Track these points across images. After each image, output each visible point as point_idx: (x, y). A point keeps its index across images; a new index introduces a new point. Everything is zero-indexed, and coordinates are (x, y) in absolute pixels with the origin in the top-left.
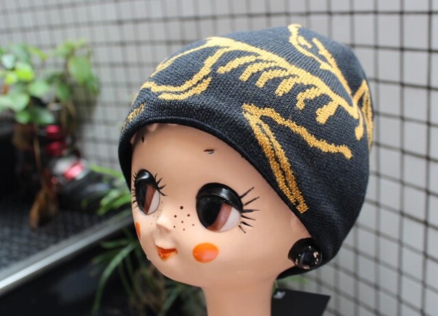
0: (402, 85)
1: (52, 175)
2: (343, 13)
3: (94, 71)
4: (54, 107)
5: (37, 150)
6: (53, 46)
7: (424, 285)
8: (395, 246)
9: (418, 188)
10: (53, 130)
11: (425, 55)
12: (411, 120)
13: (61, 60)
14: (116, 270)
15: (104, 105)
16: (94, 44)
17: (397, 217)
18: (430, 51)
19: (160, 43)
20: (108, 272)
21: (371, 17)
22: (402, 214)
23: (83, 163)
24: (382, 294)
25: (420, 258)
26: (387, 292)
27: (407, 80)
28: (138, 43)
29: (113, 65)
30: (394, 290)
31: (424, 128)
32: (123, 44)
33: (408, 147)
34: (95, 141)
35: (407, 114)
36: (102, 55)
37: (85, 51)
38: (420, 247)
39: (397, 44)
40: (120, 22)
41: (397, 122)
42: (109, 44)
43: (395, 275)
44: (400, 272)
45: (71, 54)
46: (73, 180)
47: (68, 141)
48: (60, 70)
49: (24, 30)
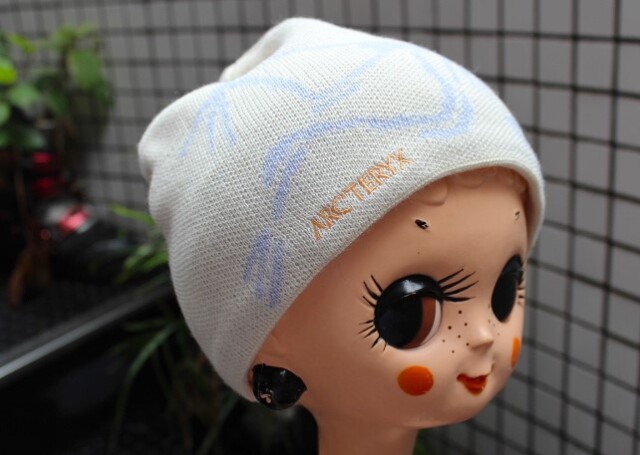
0: (575, 89)
1: (41, 227)
3: (104, 72)
4: (44, 124)
5: (21, 189)
6: (43, 34)
7: (602, 375)
8: (559, 322)
9: (595, 237)
10: (42, 158)
11: (609, 47)
12: (586, 140)
13: (54, 56)
14: (148, 363)
15: (120, 122)
16: (105, 32)
17: (562, 280)
18: (617, 40)
19: (207, 30)
20: (136, 366)
22: (571, 275)
23: (88, 209)
24: (538, 392)
25: (596, 337)
26: (546, 388)
27: (582, 81)
28: (173, 31)
29: (133, 63)
30: (557, 385)
31: (605, 151)
32: (149, 32)
33: (581, 178)
34: (105, 176)
35: (582, 131)
36: (118, 47)
37: (91, 42)
38: (597, 321)
39: (567, 29)
41: (566, 143)
42: (128, 32)
43: (558, 363)
44: (566, 358)
46: (72, 233)
47: (65, 175)
48: (52, 70)
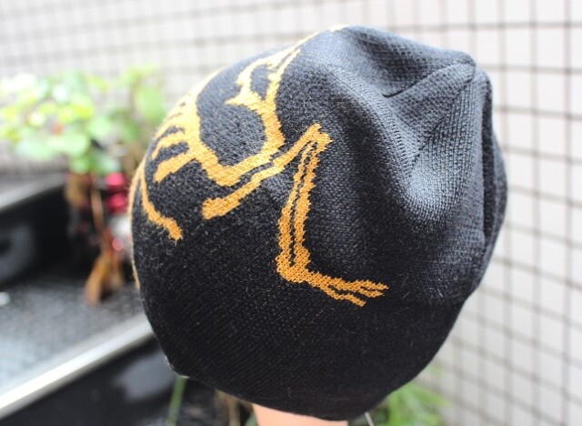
0: (569, 117)
2: (489, 27)
4: (117, 151)
5: (97, 206)
16: (166, 71)
21: (526, 33)
22: (569, 284)
37: (154, 81)
40: (200, 43)
41: (561, 166)
42: (186, 70)
45: (137, 84)
48: (122, 105)
49: (77, 54)
